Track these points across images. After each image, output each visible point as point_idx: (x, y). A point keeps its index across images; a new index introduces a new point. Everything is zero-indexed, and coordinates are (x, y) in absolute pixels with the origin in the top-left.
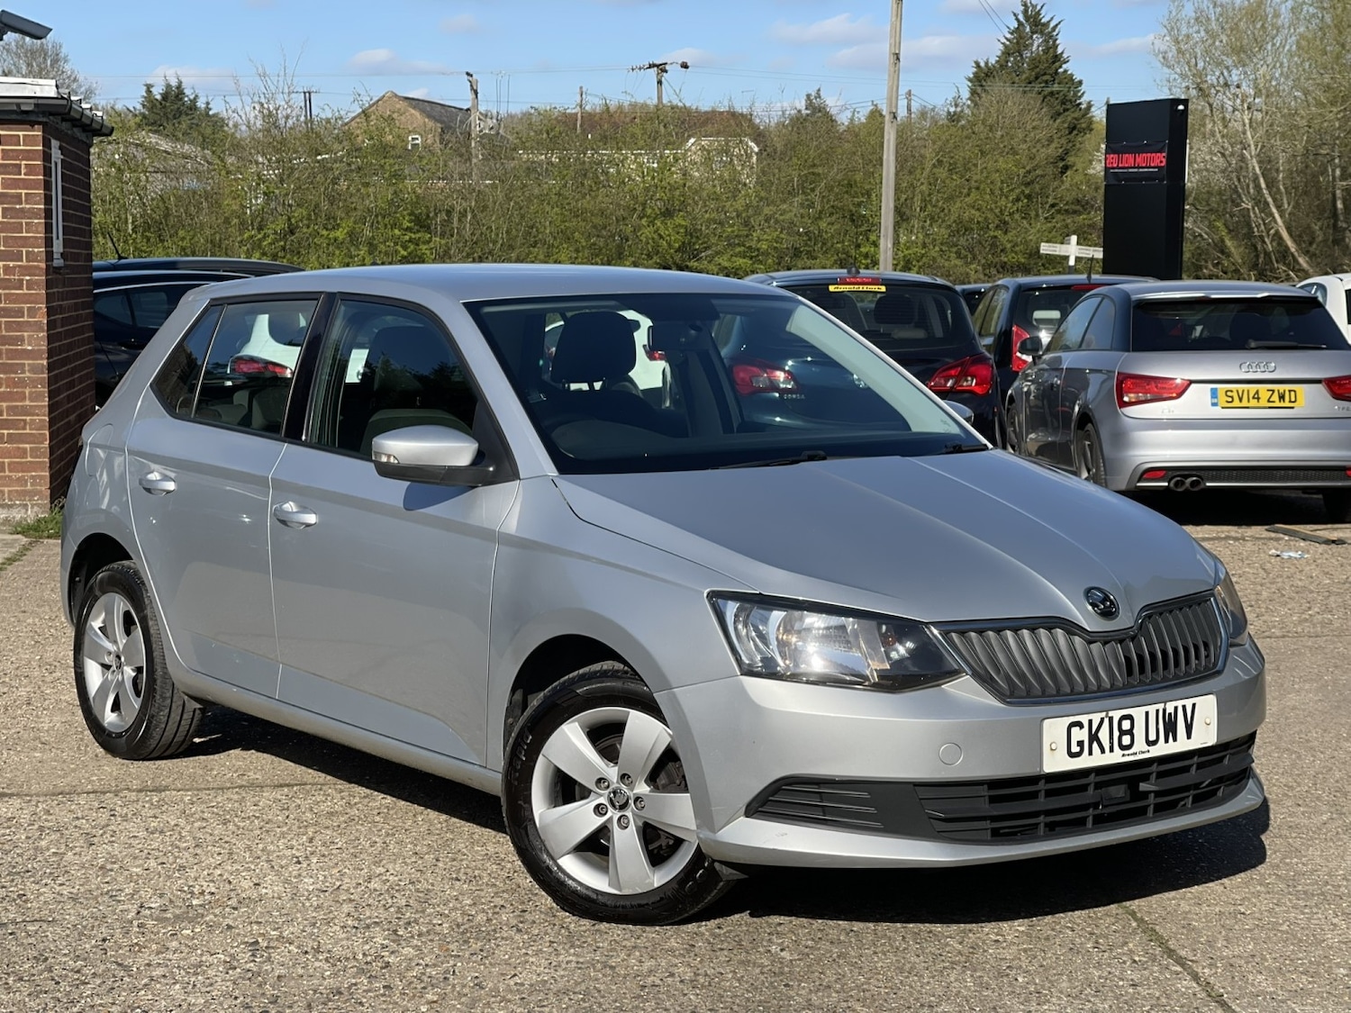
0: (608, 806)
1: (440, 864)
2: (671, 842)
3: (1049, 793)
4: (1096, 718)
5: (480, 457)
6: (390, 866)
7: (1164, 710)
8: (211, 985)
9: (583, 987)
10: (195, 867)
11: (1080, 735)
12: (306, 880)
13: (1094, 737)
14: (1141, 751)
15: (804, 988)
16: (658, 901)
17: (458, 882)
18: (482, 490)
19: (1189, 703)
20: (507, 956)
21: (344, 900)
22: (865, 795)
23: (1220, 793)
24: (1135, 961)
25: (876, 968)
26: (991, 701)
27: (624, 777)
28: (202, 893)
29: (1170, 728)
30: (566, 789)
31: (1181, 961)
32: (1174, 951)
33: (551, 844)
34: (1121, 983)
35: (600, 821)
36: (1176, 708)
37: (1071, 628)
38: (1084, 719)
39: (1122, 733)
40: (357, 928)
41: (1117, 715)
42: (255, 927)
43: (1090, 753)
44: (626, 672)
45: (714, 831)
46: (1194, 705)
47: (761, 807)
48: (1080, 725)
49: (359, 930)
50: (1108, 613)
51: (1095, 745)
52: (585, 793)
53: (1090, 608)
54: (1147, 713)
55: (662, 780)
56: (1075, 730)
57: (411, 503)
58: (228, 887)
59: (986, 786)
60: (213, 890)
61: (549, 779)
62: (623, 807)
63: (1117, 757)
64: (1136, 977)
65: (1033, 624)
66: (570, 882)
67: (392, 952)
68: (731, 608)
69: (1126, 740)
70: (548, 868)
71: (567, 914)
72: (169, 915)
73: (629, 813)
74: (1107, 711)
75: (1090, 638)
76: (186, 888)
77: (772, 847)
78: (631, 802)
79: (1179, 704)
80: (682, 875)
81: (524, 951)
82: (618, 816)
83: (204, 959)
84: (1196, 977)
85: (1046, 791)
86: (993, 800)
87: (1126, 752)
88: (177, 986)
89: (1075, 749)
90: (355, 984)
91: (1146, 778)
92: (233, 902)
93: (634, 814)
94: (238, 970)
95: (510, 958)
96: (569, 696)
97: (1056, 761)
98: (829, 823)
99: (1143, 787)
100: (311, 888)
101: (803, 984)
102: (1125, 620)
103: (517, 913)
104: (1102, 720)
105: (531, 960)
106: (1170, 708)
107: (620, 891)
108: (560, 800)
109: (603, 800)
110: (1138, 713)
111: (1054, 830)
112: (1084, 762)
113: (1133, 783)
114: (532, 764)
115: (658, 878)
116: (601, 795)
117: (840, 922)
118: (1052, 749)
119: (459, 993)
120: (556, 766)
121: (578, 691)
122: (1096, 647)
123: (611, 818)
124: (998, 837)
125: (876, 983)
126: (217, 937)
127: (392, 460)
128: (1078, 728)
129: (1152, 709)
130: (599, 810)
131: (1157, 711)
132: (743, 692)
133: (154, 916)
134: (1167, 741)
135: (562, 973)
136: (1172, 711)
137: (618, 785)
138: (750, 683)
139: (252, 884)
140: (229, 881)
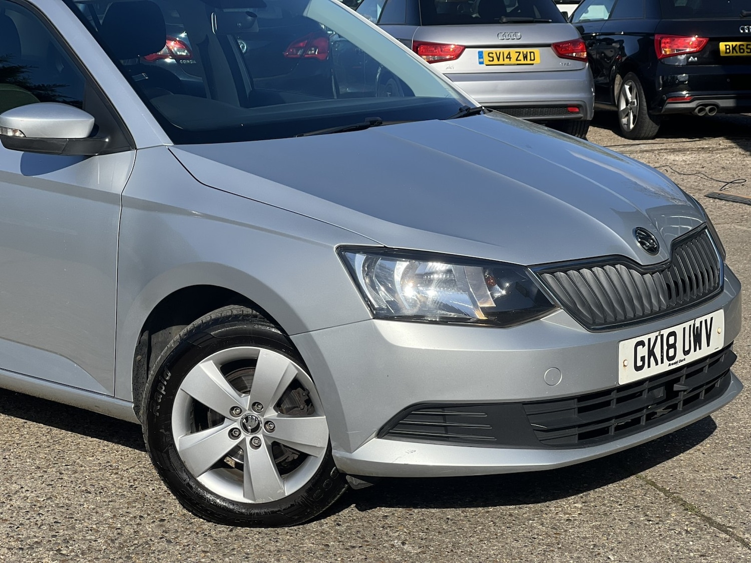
0: (241, 430)
2: (296, 457)
3: (619, 400)
4: (652, 336)
5: (95, 131)
7: (694, 325)
11: (643, 351)
13: (651, 353)
14: (682, 359)
16: (289, 508)
18: (98, 159)
19: (708, 317)
22: (482, 415)
23: (717, 385)
24: (688, 532)
26: (580, 329)
27: (254, 405)
29: (698, 339)
31: (722, 528)
32: (710, 518)
33: (191, 465)
35: (235, 443)
36: (701, 322)
37: (629, 263)
38: (645, 338)
39: (670, 346)
41: (665, 332)
43: (649, 366)
44: (255, 316)
45: (351, 453)
46: (712, 318)
47: (391, 429)
48: (641, 343)
50: (653, 250)
51: (652, 359)
52: (219, 420)
53: (639, 244)
54: (684, 329)
55: (286, 405)
56: (640, 348)
57: (28, 169)
59: (576, 400)
61: (185, 409)
62: (255, 429)
63: (665, 367)
64: (698, 547)
65: (601, 262)
66: (208, 496)
68: (359, 260)
69: (671, 352)
70: (188, 484)
71: (202, 520)
73: (260, 436)
74: (659, 330)
75: (644, 270)
77: (403, 463)
78: (262, 425)
79: (703, 319)
80: (310, 484)
82: (251, 437)
85: (617, 399)
86: (581, 410)
87: (671, 362)
89: (639, 363)
91: (677, 380)
93: (264, 436)
96: (205, 338)
97: (627, 376)
98: (450, 439)
99: (677, 387)
102: (663, 255)
103: (157, 523)
104: (657, 337)
106: (698, 323)
107: (255, 501)
108: (195, 430)
109: (236, 425)
110: (678, 329)
111: (624, 430)
112: (646, 373)
113: (669, 386)
114: (172, 397)
115: (291, 487)
116: (235, 421)
118: (625, 366)
120: (192, 398)
121: (212, 333)
122: (648, 277)
123: (244, 440)
124: (587, 438)
127: (18, 134)
128: (641, 346)
129: (687, 325)
130: (233, 434)
131: (690, 327)
132: (377, 336)
134: (695, 350)
136: (699, 325)
137: (249, 412)
138: (381, 325)
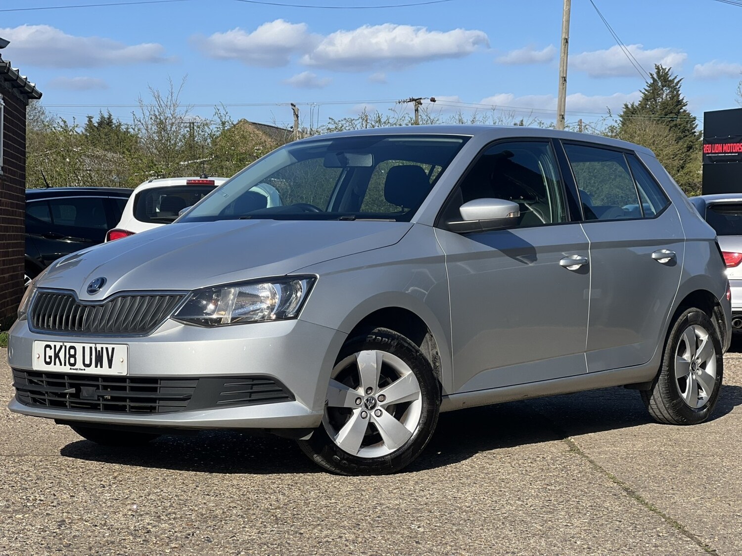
6: (164, 489)
8: (28, 538)
9: (279, 541)
10: (34, 489)
12: (106, 495)
15: (429, 544)
17: (208, 497)
20: (231, 529)
24: (659, 536)
25: (481, 536)
28: (35, 500)
31: (691, 537)
32: (686, 531)
34: (647, 545)
40: (134, 516)
42: (65, 514)
49: (134, 517)
58: (53, 497)
60: (42, 499)
64: (658, 543)
67: (154, 526)
72: (9, 510)
76: (24, 497)
81: (243, 525)
83: (26, 527)
84: (699, 543)
88: (5, 538)
90: (124, 539)
92: (54, 504)
94: (48, 532)
95: (233, 529)
100: (109, 498)
101: (428, 542)
105: (247, 529)
119: (193, 544)
125: (479, 542)
126: (39, 519)
135: (266, 536)
139: (69, 496)
140: (55, 495)
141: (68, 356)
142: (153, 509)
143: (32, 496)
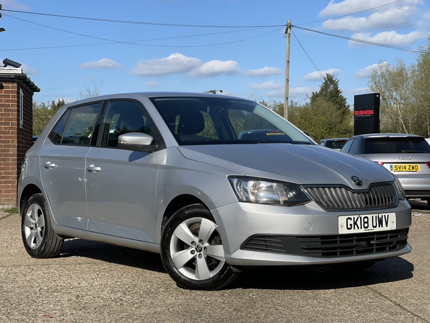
0: (195, 251)
1: (140, 279)
2: (216, 263)
4: (356, 217)
5: (153, 143)
6: (123, 279)
7: (378, 216)
8: (63, 305)
9: (187, 303)
10: (59, 280)
11: (351, 222)
12: (95, 283)
13: (355, 223)
14: (371, 229)
15: (260, 303)
16: (212, 282)
17: (146, 283)
18: (154, 153)
19: (386, 215)
20: (161, 298)
21: (108, 287)
22: (280, 240)
23: (397, 247)
24: (370, 297)
26: (321, 210)
27: (200, 241)
28: (61, 286)
29: (381, 223)
30: (181, 246)
31: (386, 298)
32: (383, 295)
33: (177, 264)
34: (366, 302)
35: (192, 256)
36: (382, 216)
37: (347, 188)
38: (352, 217)
41: (363, 216)
42: (78, 292)
43: (354, 229)
44: (201, 206)
45: (230, 255)
46: (388, 215)
47: (246, 245)
49: (113, 293)
50: (359, 184)
51: (356, 226)
52: (188, 247)
53: (353, 182)
54: (373, 217)
55: (213, 242)
56: (349, 220)
57: (132, 158)
58: (70, 284)
59: (320, 238)
60: (65, 285)
61: (176, 243)
62: (200, 251)
63: (363, 231)
64: (371, 301)
65: (335, 186)
66: (183, 277)
67: (124, 297)
68: (235, 181)
69: (366, 225)
70: (175, 272)
72: (50, 291)
73: (202, 253)
74: (360, 215)
75: (354, 192)
76: (56, 285)
77: (249, 259)
78: (203, 249)
79: (383, 214)
80: (220, 272)
81: (167, 296)
82: (198, 254)
83: (61, 299)
84: (391, 301)
85: (340, 241)
86: (322, 243)
87: (366, 229)
88: (52, 305)
89: (349, 227)
90: (111, 304)
91: (373, 239)
92: (72, 287)
93: (204, 253)
94: (72, 301)
95: (162, 298)
96: (183, 214)
97: (343, 231)
98: (268, 250)
99: (372, 242)
100: (97, 284)
102: (365, 187)
104: (358, 218)
105: (169, 298)
106: (380, 216)
107: (199, 279)
108: (179, 250)
109: (193, 249)
110: (370, 216)
111: (343, 254)
112: (352, 231)
113: (368, 240)
114: (170, 238)
115: (212, 275)
116: (192, 247)
117: (272, 290)
118: (341, 226)
119: (145, 305)
120: (178, 238)
121: (185, 213)
122: (355, 195)
123: (196, 255)
124: (325, 255)
126: (65, 295)
127: (125, 142)
128: (350, 220)
129: (374, 215)
130: (192, 252)
131: (376, 216)
132: (239, 208)
133: (45, 291)
134: (379, 227)
135: (180, 301)
136: (381, 217)
137: (198, 244)
138: (242, 204)
139: (77, 284)
140: (70, 283)
141: (363, 223)
142: (121, 289)
143: (59, 284)
